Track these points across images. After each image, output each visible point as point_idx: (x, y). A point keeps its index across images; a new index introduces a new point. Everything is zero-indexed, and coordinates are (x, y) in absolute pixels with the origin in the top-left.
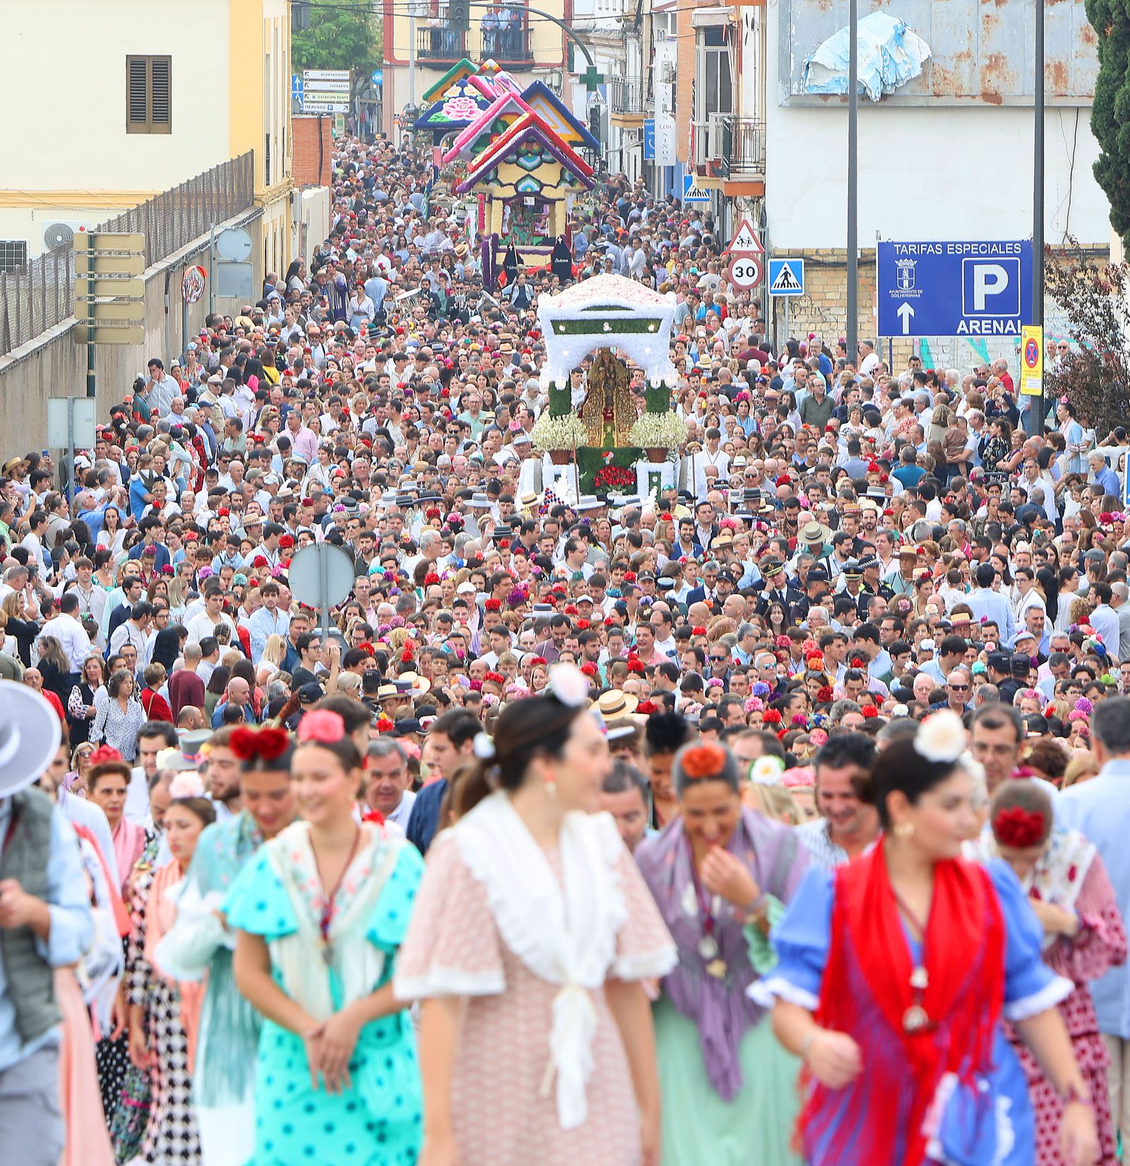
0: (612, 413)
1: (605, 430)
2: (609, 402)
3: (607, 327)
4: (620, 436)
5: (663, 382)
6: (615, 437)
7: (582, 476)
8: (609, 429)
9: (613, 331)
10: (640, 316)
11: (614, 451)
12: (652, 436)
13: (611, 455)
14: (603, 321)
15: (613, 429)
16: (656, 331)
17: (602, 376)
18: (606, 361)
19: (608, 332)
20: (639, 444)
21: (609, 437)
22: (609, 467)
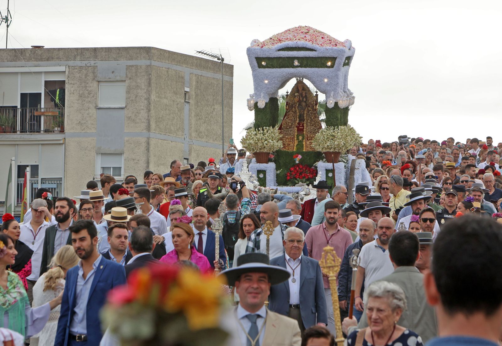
0: (303, 126)
1: (298, 139)
2: (301, 119)
3: (296, 63)
4: (308, 143)
5: (336, 104)
6: (304, 143)
7: (278, 172)
8: (301, 138)
9: (301, 66)
10: (321, 55)
11: (303, 154)
12: (328, 144)
13: (300, 157)
14: (293, 58)
15: (303, 139)
16: (332, 66)
17: (296, 99)
18: (300, 89)
19: (297, 67)
20: (319, 149)
21: (300, 145)
22: (298, 165)
